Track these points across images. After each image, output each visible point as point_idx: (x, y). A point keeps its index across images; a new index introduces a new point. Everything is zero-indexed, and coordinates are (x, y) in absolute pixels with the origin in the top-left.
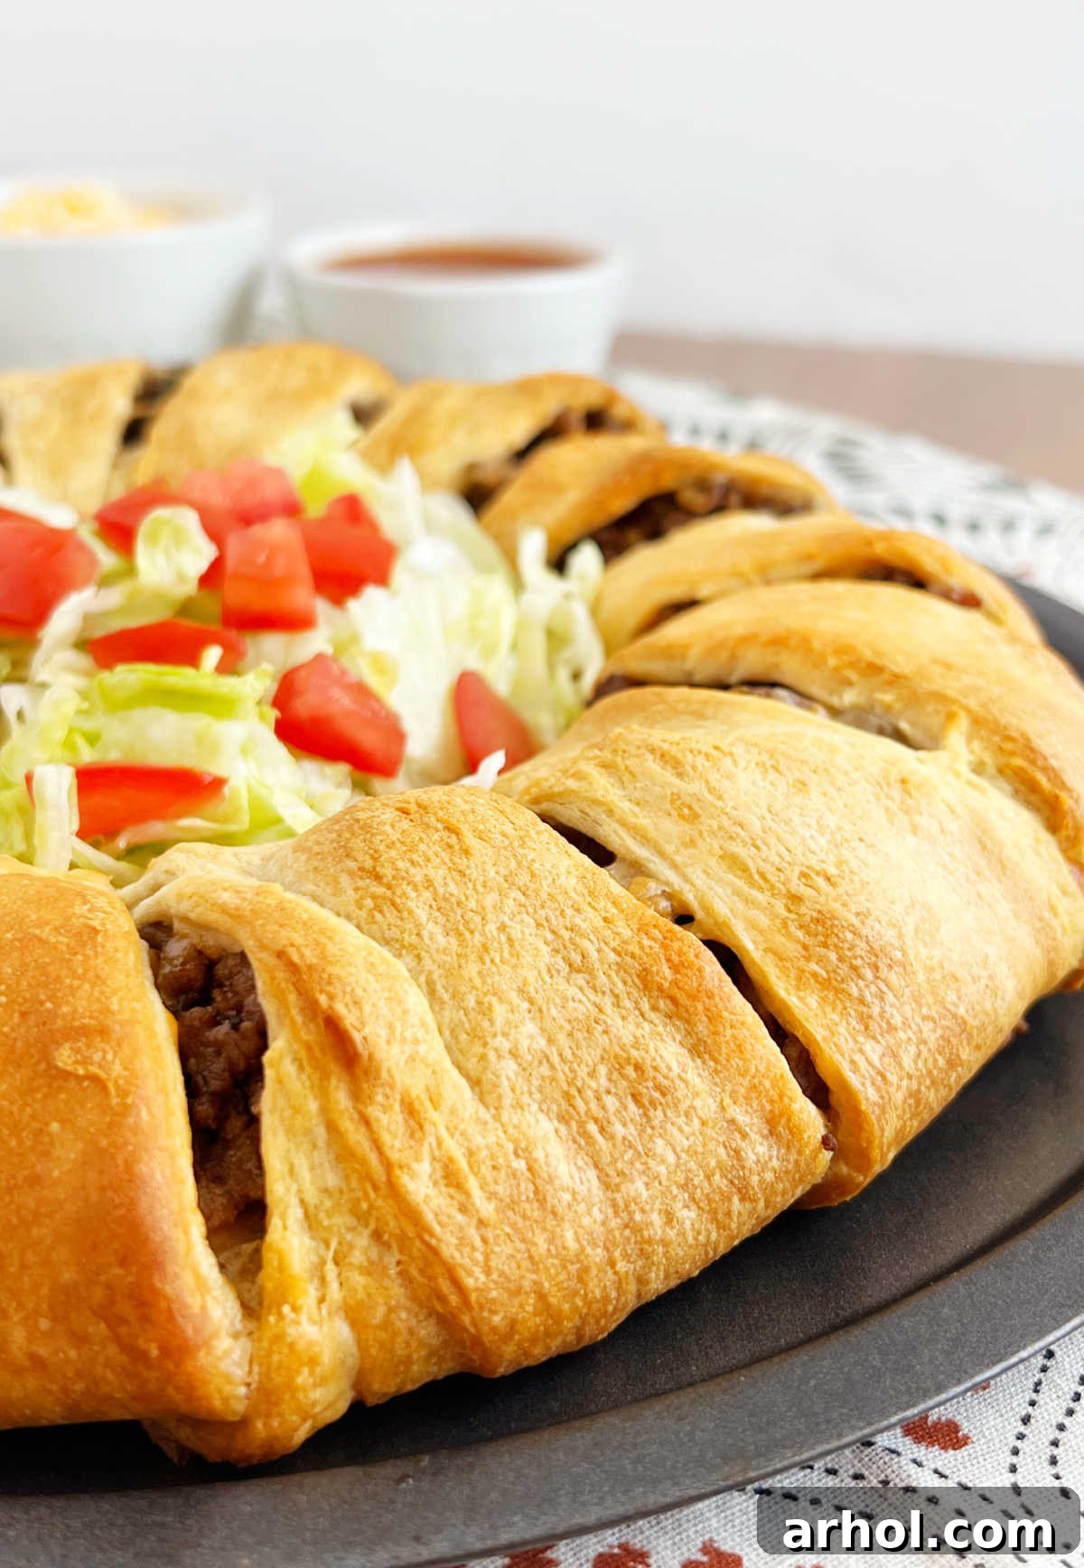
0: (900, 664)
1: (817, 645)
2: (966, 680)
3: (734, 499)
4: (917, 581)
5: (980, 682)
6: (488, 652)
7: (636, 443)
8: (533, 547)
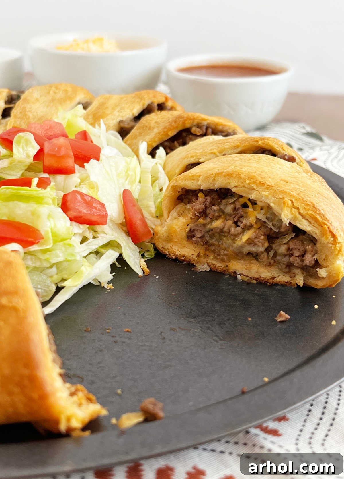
0: (270, 182)
1: (243, 176)
2: (292, 186)
3: (210, 130)
4: (274, 154)
5: (297, 187)
6: (132, 183)
7: (175, 113)
8: (143, 148)
